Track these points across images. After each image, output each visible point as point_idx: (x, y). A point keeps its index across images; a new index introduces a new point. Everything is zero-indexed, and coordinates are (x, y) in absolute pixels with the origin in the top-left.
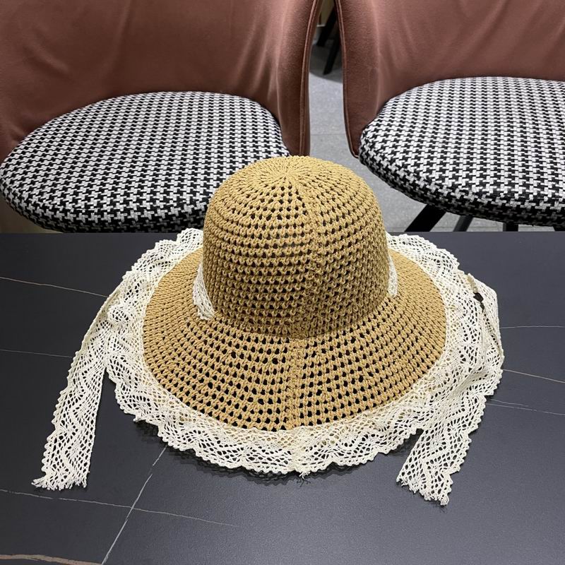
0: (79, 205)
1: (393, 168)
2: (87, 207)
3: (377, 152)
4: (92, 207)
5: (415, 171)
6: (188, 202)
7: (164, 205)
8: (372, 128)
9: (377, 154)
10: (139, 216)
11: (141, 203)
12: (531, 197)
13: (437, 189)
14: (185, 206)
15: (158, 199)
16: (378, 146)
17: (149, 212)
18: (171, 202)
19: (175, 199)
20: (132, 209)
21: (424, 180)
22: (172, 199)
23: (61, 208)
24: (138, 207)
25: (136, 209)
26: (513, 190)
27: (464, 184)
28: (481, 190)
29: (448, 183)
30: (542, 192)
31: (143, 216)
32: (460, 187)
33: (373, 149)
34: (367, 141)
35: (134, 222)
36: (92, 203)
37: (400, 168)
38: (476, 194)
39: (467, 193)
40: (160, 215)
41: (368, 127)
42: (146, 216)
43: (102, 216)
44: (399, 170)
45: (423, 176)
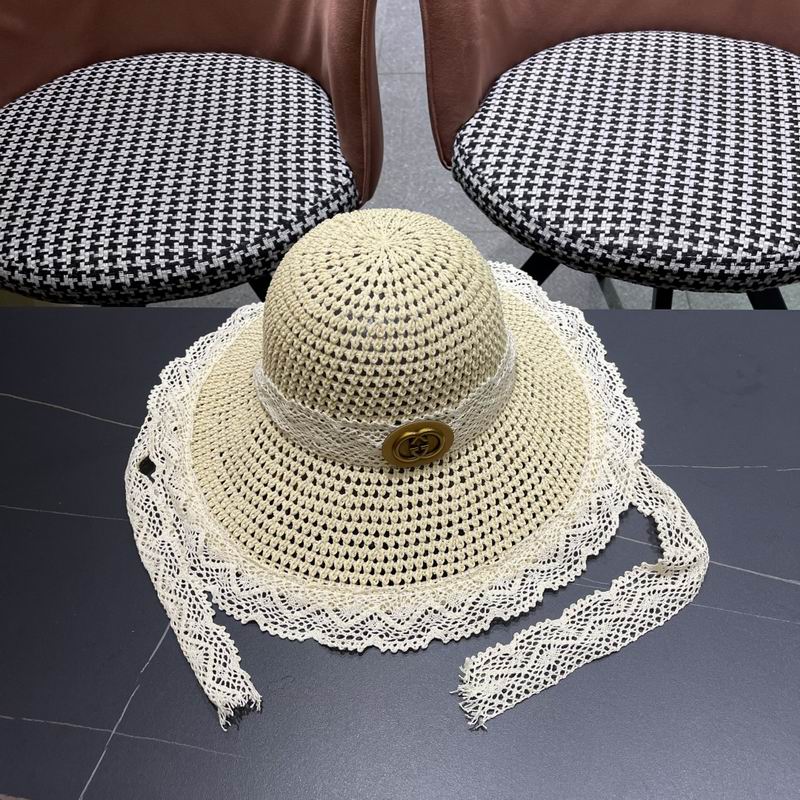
0: (46, 263)
1: (494, 199)
2: (57, 265)
3: (474, 171)
4: (64, 266)
5: (524, 208)
6: (200, 258)
7: (166, 263)
8: (469, 130)
9: (474, 175)
10: (131, 280)
11: (134, 261)
12: (679, 255)
13: (552, 237)
14: (196, 263)
15: (158, 254)
16: (476, 161)
17: (145, 274)
18: (176, 258)
19: (181, 254)
20: (121, 269)
21: (535, 222)
22: (177, 253)
23: (21, 266)
24: (129, 266)
25: (126, 269)
26: (655, 244)
27: (589, 232)
28: (611, 242)
29: (568, 228)
30: (695, 248)
31: (137, 280)
32: (583, 236)
33: (469, 166)
34: (462, 152)
35: (125, 288)
36: (64, 260)
37: (504, 201)
38: (605, 247)
39: (592, 245)
40: (161, 277)
41: (464, 129)
42: (142, 279)
43: (80, 280)
44: (503, 203)
45: (534, 215)
